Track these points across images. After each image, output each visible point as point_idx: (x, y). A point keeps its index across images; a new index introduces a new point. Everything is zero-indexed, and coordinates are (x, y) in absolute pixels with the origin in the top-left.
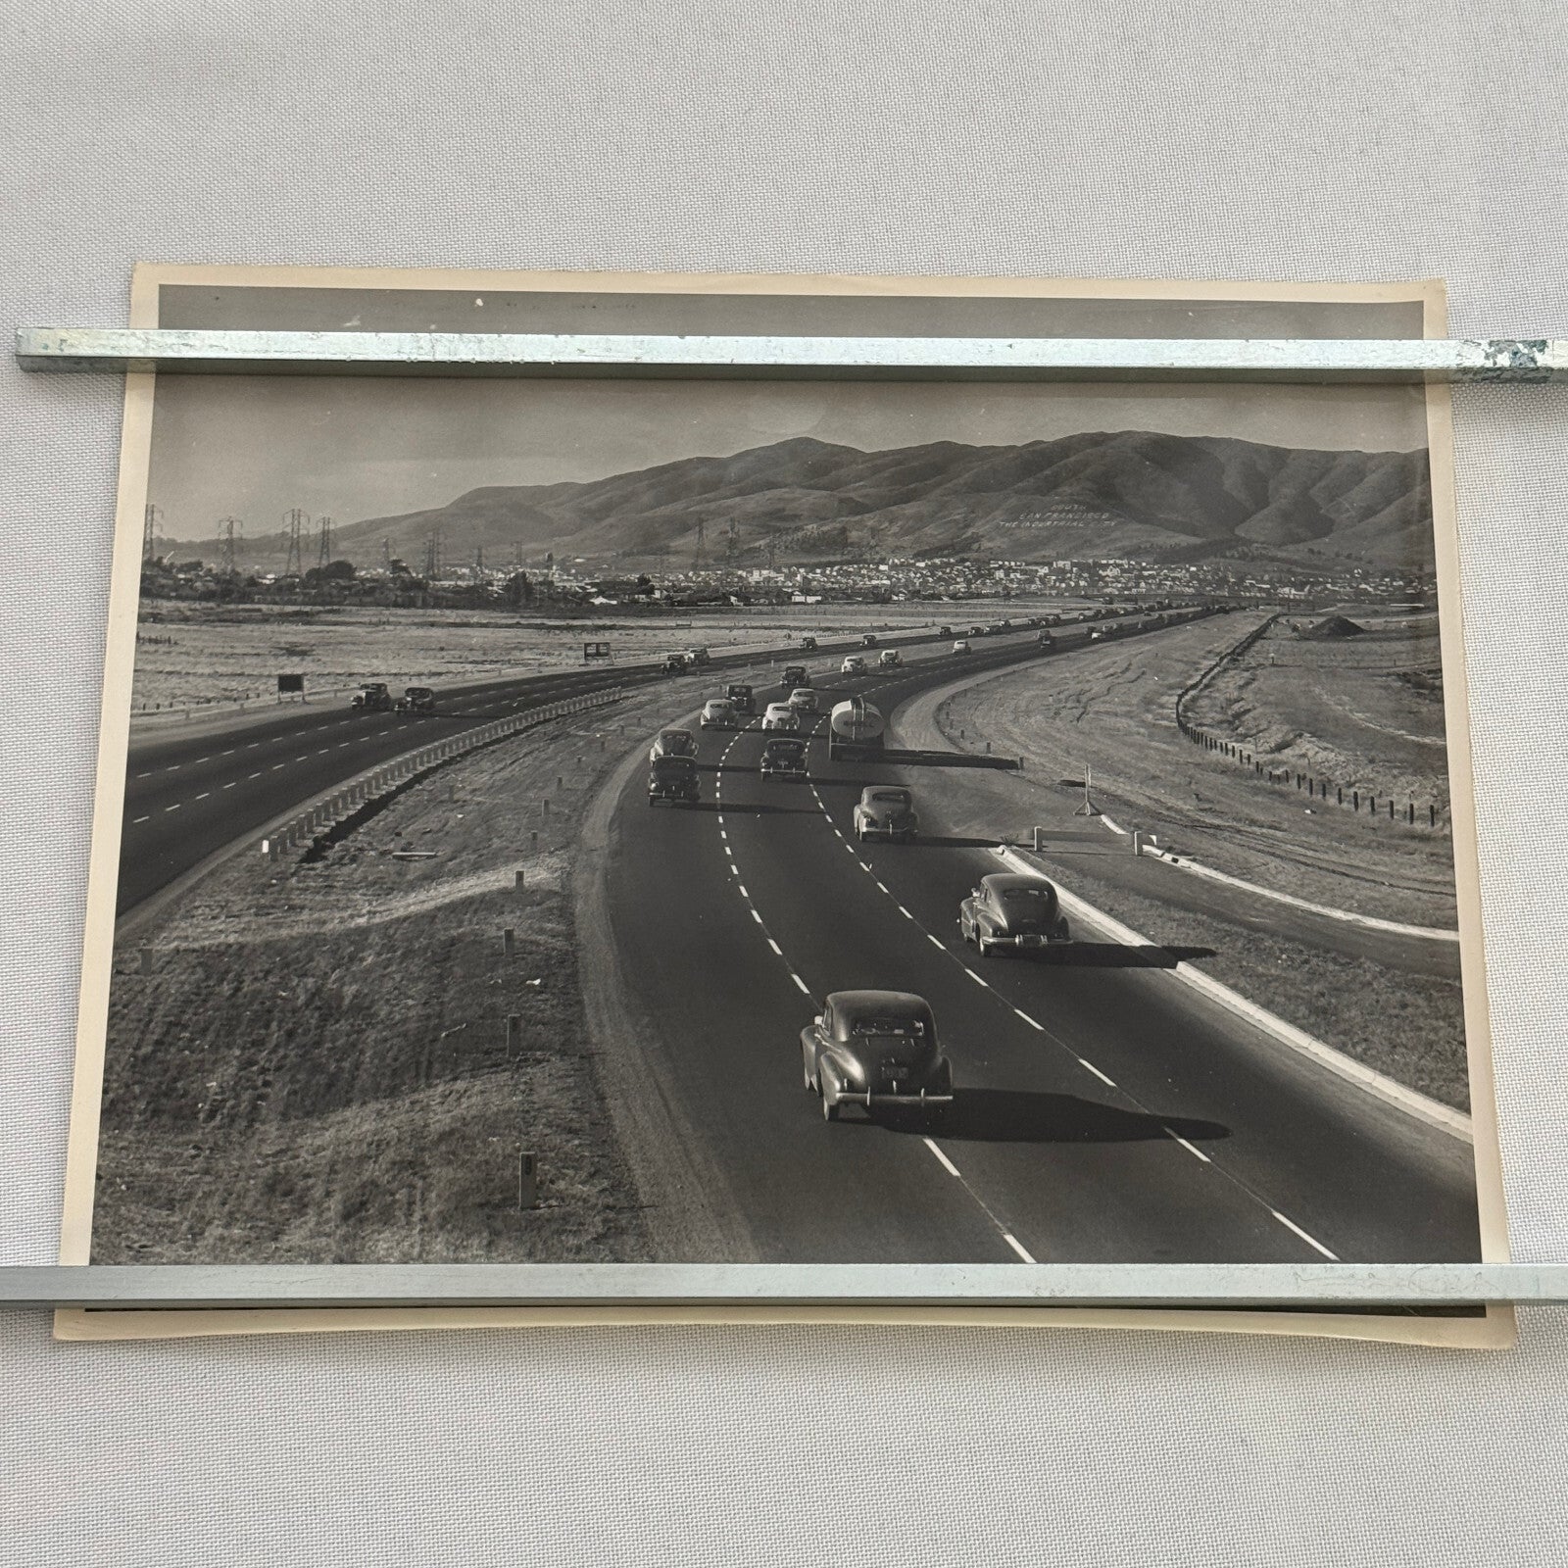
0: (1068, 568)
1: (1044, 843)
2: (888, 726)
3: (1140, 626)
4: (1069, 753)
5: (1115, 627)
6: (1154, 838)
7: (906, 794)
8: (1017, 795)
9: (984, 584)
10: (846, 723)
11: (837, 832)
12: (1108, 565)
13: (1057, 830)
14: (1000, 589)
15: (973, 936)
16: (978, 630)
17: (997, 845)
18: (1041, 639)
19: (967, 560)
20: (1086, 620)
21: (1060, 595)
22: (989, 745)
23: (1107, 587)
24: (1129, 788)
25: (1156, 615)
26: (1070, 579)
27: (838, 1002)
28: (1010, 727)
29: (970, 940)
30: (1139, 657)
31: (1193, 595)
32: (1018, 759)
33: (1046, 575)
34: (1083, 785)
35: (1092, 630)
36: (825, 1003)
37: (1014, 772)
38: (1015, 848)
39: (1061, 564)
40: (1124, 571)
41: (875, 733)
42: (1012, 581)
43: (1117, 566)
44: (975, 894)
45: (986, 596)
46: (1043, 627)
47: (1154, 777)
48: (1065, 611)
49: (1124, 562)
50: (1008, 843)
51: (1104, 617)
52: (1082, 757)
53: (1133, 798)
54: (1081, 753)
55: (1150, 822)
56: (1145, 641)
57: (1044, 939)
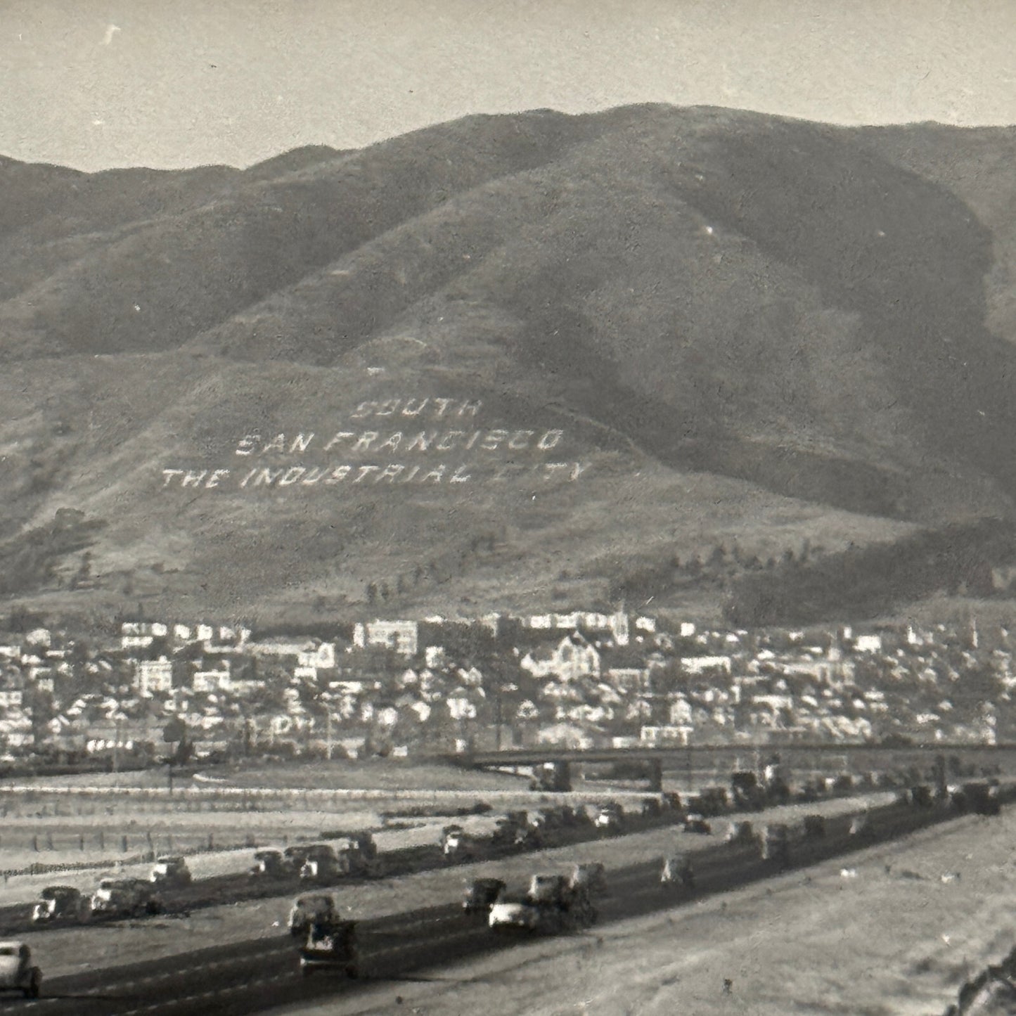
0: (407, 646)
3: (667, 873)
5: (575, 877)
9: (95, 714)
12: (553, 636)
14: (155, 736)
16: (67, 898)
18: (299, 931)
19: (37, 621)
20: (471, 851)
21: (377, 755)
23: (548, 719)
25: (728, 828)
26: (414, 691)
30: (664, 993)
31: (869, 745)
33: (325, 677)
35: (491, 892)
39: (381, 631)
40: (612, 657)
42: (198, 703)
43: (591, 636)
45: (103, 764)
46: (310, 883)
48: (394, 819)
49: (615, 621)
51: (536, 842)
56: (689, 933)
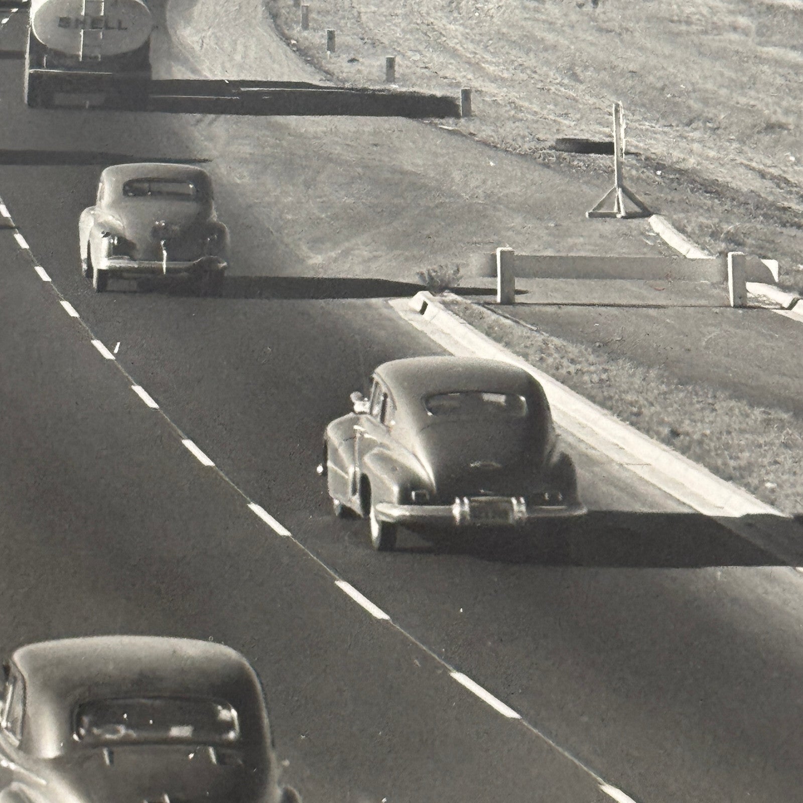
1: (519, 284)
2: (161, 27)
4: (575, 77)
6: (772, 265)
7: (201, 180)
8: (457, 175)
10: (64, 22)
11: (41, 271)
13: (549, 253)
15: (355, 503)
17: (408, 290)
22: (391, 63)
24: (712, 154)
27: (39, 666)
28: (440, 21)
29: (347, 512)
32: (457, 94)
34: (607, 148)
36: (7, 669)
37: (449, 124)
38: (452, 297)
41: (128, 44)
44: (359, 406)
47: (771, 127)
50: (436, 286)
52: (603, 84)
53: (722, 175)
54: (604, 76)
55: (759, 225)
57: (518, 508)
